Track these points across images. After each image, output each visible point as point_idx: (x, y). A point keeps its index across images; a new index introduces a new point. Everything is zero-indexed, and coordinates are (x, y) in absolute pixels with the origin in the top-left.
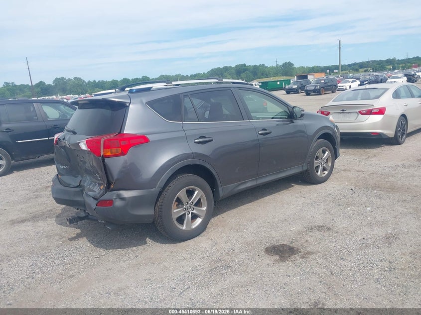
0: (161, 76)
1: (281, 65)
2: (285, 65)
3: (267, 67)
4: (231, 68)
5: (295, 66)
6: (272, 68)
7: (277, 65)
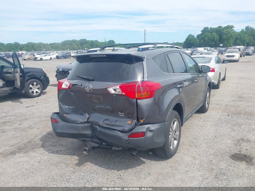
0: (29, 43)
1: (107, 42)
2: (110, 41)
3: (99, 42)
4: (77, 41)
5: (115, 43)
6: (102, 43)
7: (105, 41)
